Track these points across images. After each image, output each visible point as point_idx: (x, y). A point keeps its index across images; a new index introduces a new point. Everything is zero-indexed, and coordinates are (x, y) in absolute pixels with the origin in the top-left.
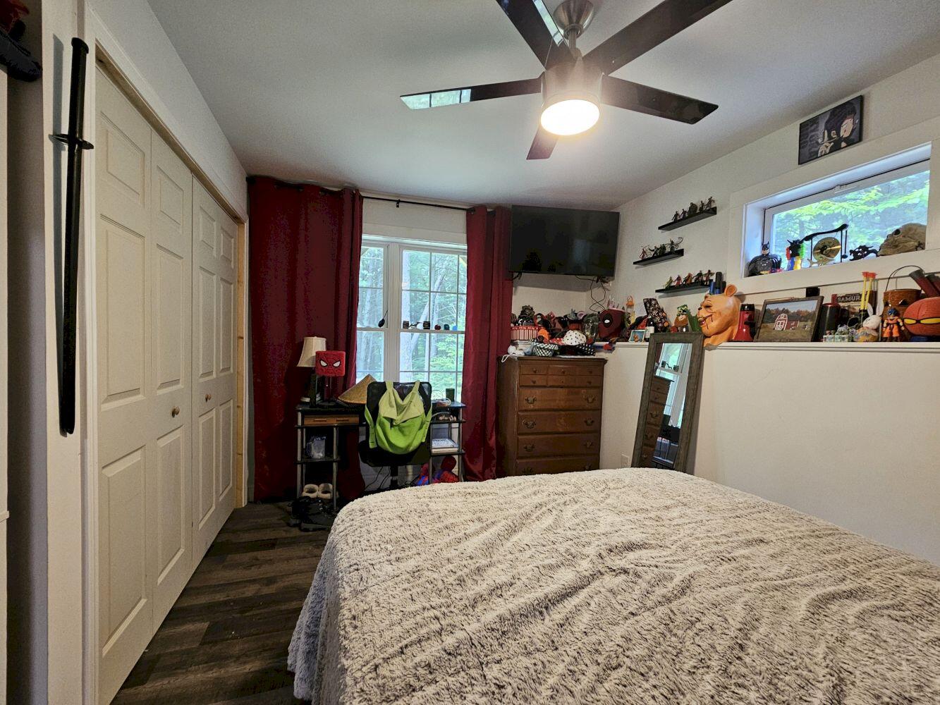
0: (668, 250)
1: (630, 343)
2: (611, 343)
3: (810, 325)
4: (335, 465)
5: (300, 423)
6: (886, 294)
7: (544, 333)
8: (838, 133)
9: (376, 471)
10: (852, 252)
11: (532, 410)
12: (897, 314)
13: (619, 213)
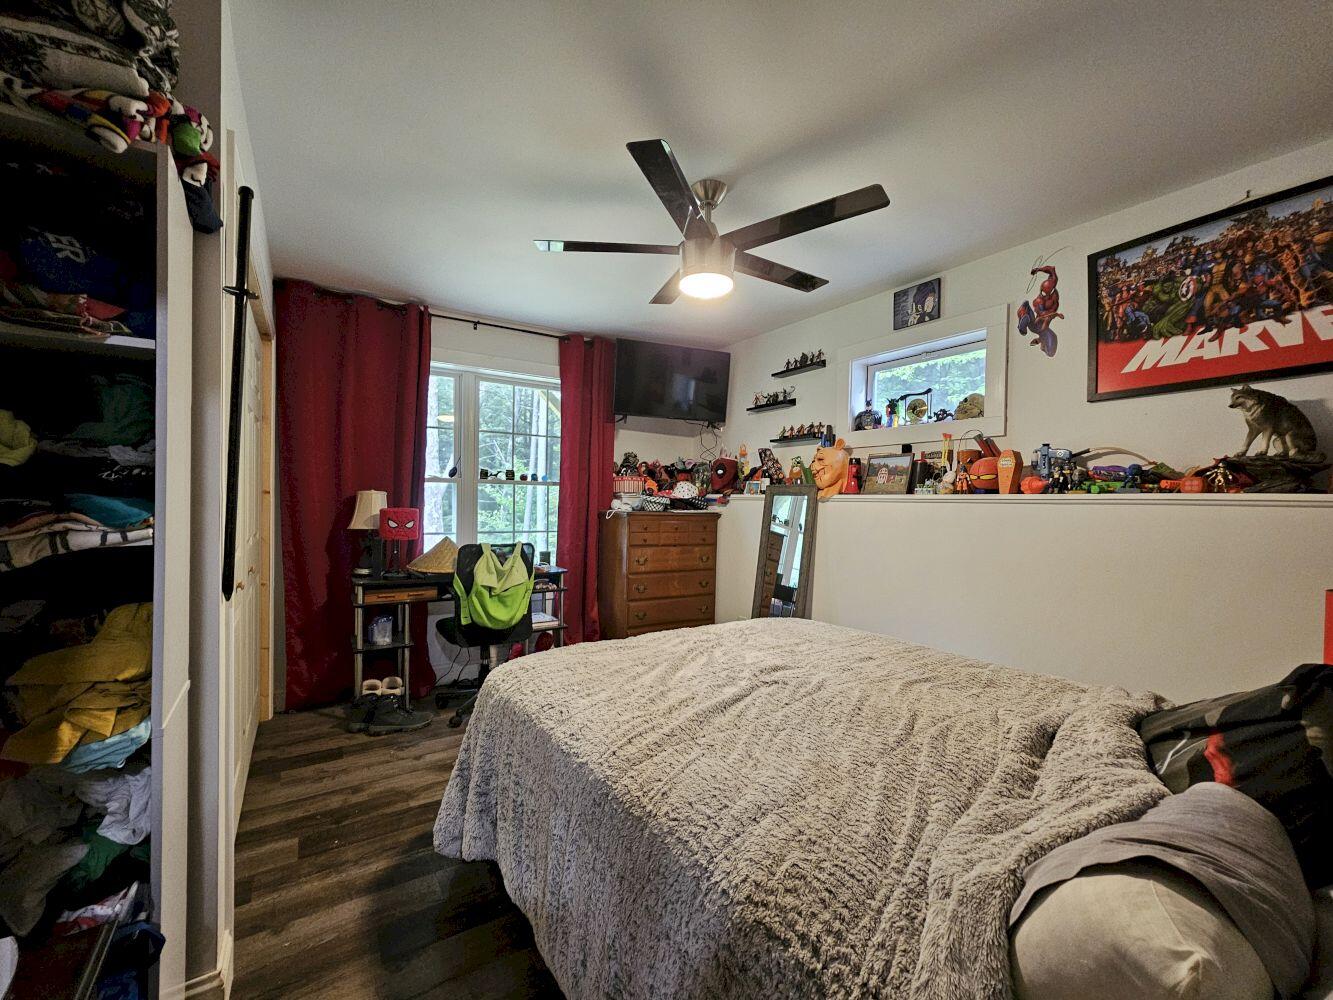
0: (781, 398)
1: (746, 495)
2: (725, 496)
3: (905, 479)
4: (407, 652)
5: (360, 602)
6: (958, 453)
7: (652, 484)
8: (923, 307)
9: (450, 659)
10: (935, 414)
11: (645, 573)
12: (966, 471)
13: (729, 354)
